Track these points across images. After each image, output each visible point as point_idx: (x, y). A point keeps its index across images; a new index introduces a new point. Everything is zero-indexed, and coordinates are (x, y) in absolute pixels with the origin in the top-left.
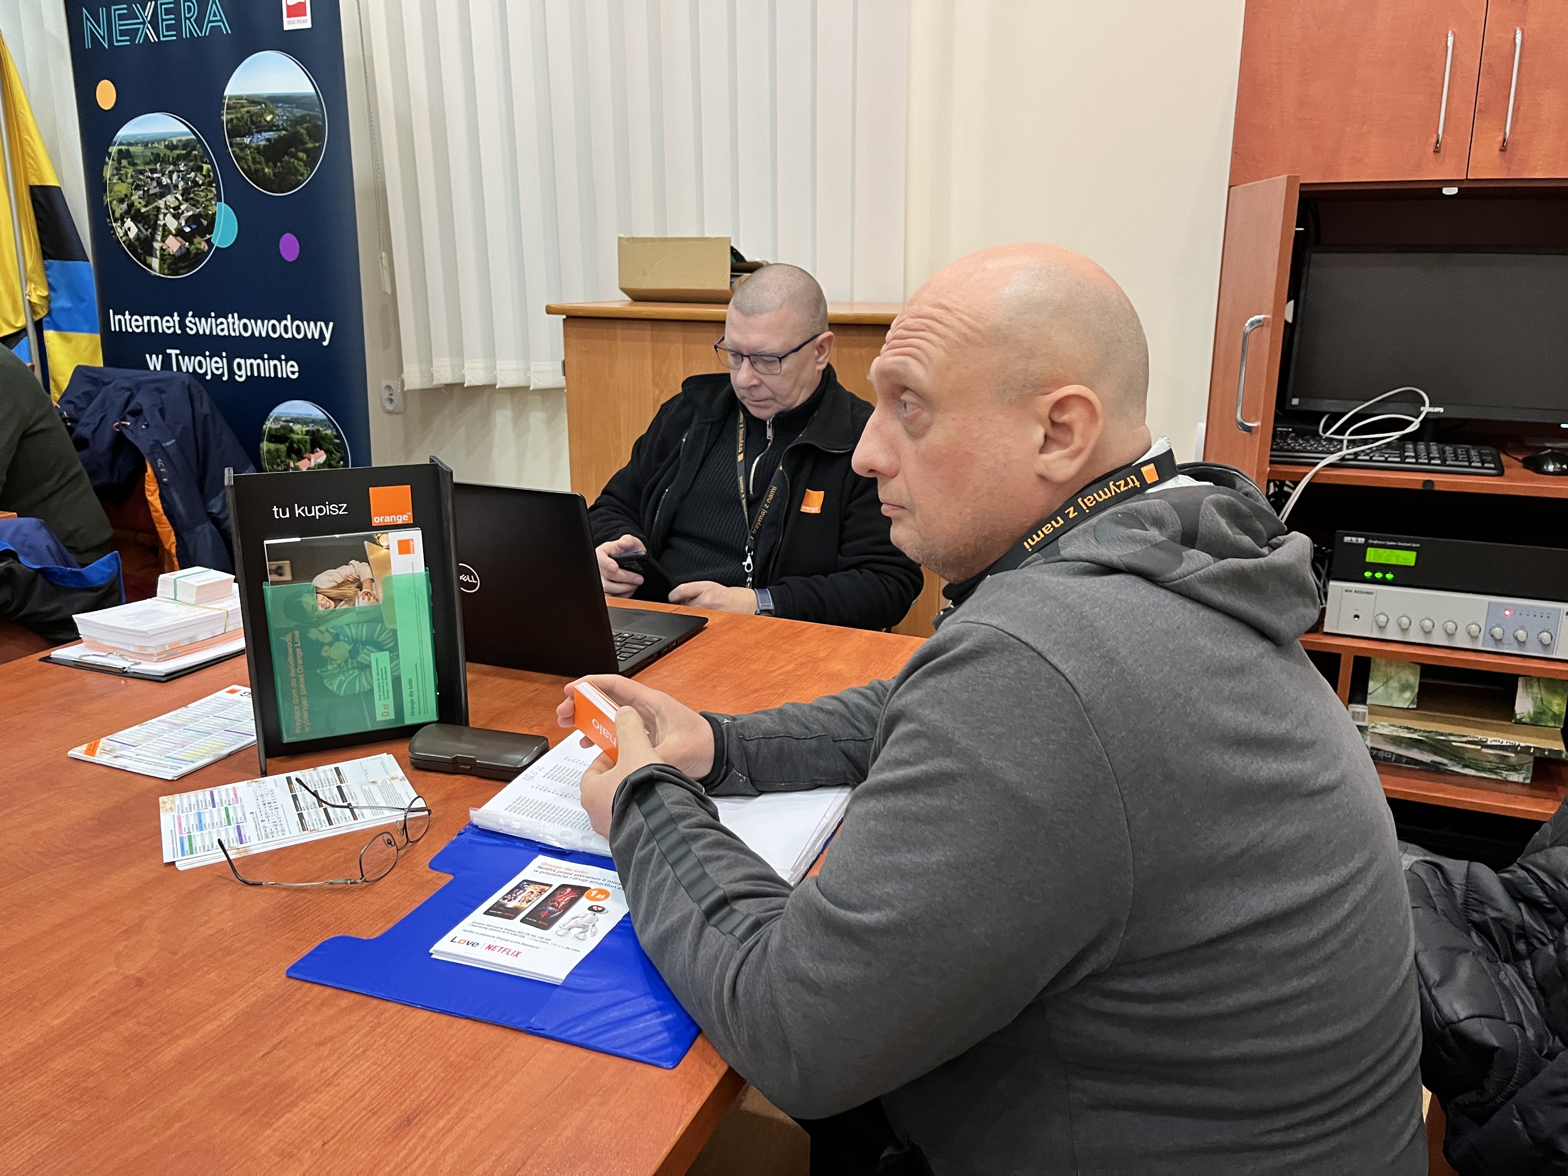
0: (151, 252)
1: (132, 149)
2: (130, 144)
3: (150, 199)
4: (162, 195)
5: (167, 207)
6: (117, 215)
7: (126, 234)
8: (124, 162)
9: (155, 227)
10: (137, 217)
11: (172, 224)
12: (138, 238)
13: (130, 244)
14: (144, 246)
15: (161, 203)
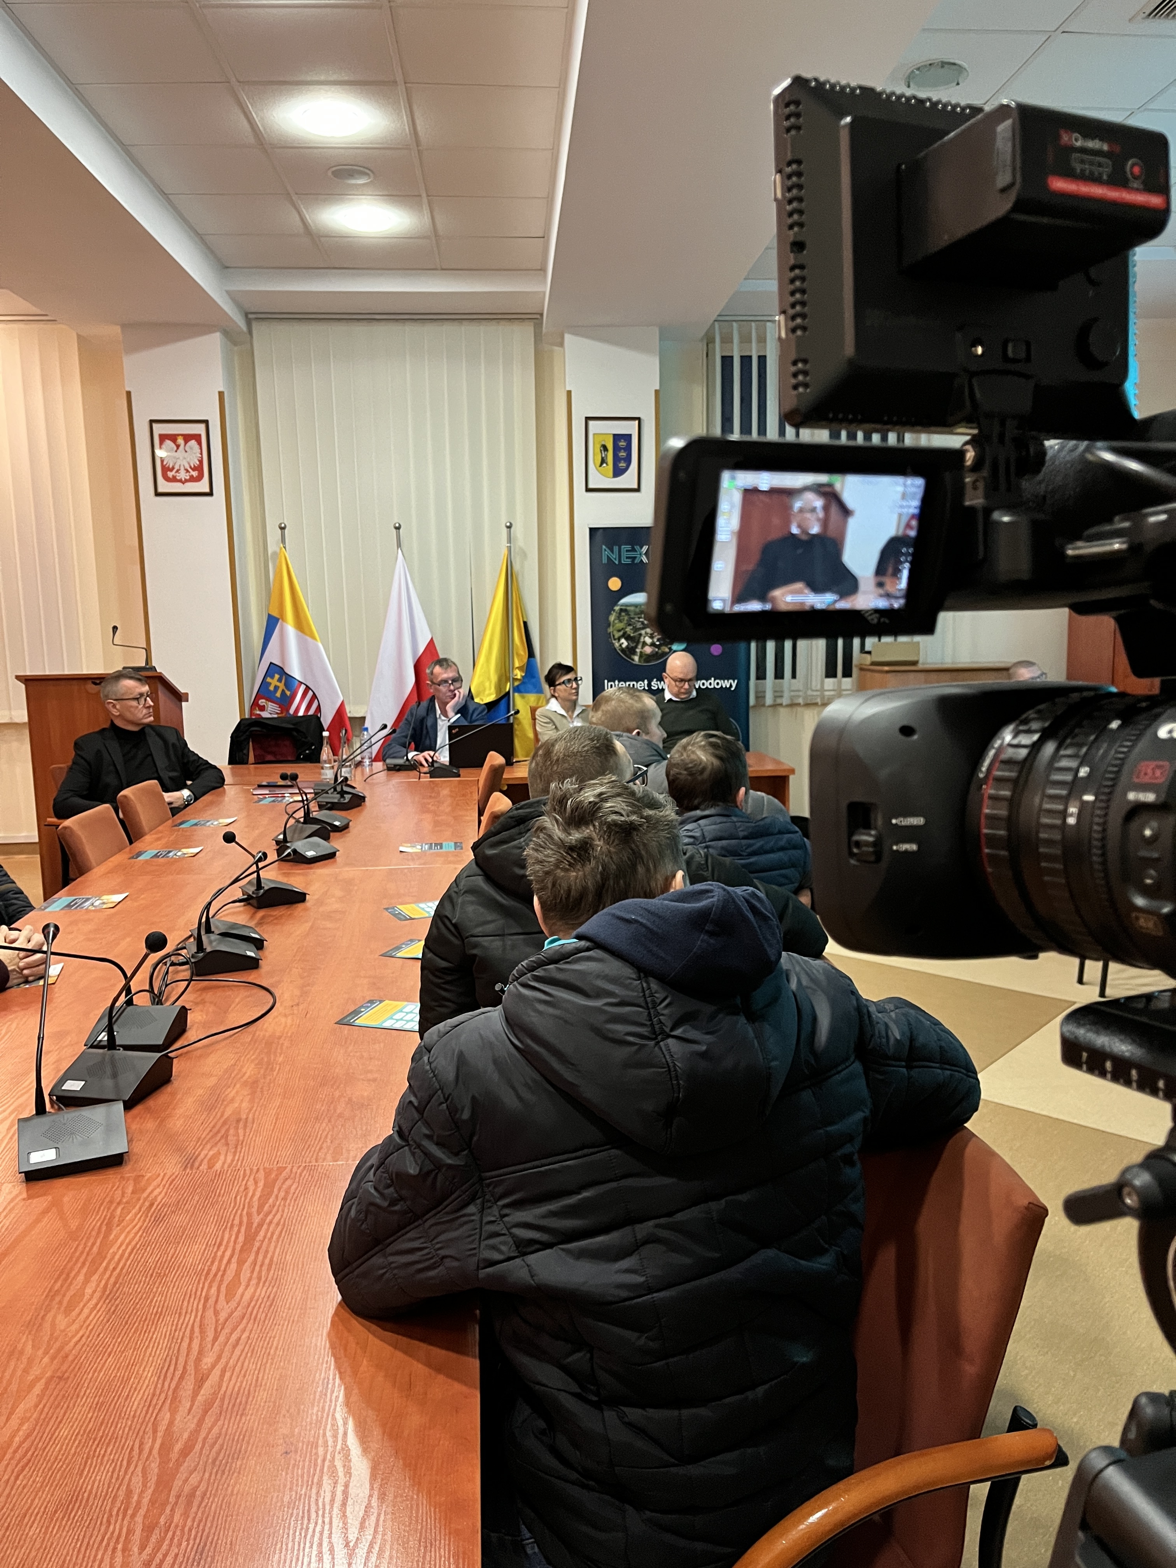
0: (634, 653)
1: (628, 608)
2: (627, 606)
3: (636, 630)
4: (643, 628)
5: (646, 633)
6: (616, 637)
7: (621, 645)
8: (623, 614)
9: (638, 642)
10: (628, 638)
11: (648, 640)
12: (627, 647)
13: (623, 650)
14: (631, 651)
15: (643, 632)
